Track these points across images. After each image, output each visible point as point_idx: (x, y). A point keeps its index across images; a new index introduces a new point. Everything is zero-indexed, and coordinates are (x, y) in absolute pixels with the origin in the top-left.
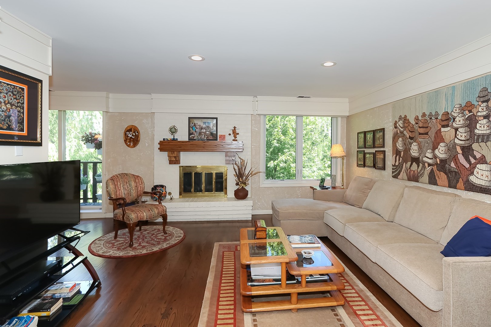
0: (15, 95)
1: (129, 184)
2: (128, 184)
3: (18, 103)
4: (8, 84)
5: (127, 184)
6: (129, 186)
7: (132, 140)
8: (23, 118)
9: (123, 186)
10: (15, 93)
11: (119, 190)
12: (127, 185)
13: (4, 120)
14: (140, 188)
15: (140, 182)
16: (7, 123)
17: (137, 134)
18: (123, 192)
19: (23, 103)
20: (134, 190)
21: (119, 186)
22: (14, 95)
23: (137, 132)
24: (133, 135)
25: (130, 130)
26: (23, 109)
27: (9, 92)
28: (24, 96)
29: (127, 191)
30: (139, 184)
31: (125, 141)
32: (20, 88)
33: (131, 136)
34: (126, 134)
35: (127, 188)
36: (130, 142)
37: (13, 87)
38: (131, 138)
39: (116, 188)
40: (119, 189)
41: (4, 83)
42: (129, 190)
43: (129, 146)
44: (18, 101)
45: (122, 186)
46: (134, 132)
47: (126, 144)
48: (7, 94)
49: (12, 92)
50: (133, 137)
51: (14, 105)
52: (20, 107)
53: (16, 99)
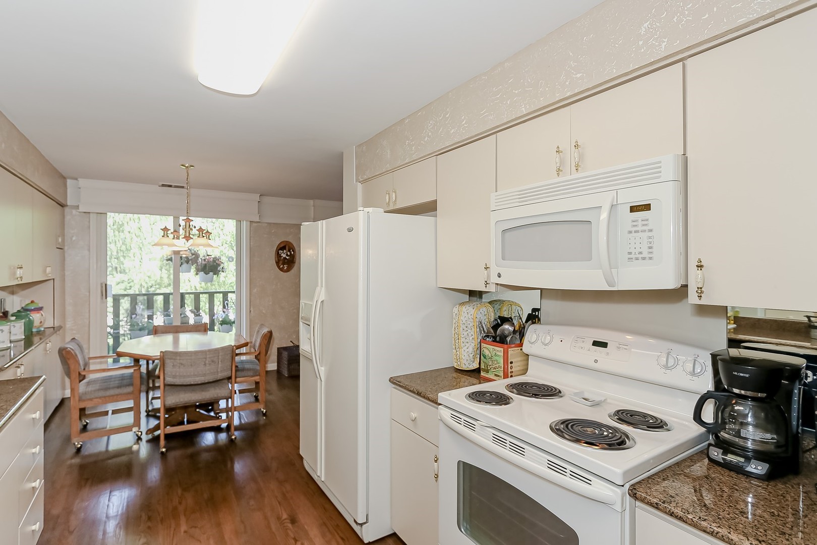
7: (286, 261)
17: (292, 253)
23: (293, 251)
24: (287, 255)
25: (283, 248)
31: (277, 263)
33: (284, 256)
34: (278, 253)
36: (283, 265)
38: (285, 258)
43: (282, 270)
46: (289, 251)
47: (279, 267)
50: (287, 258)
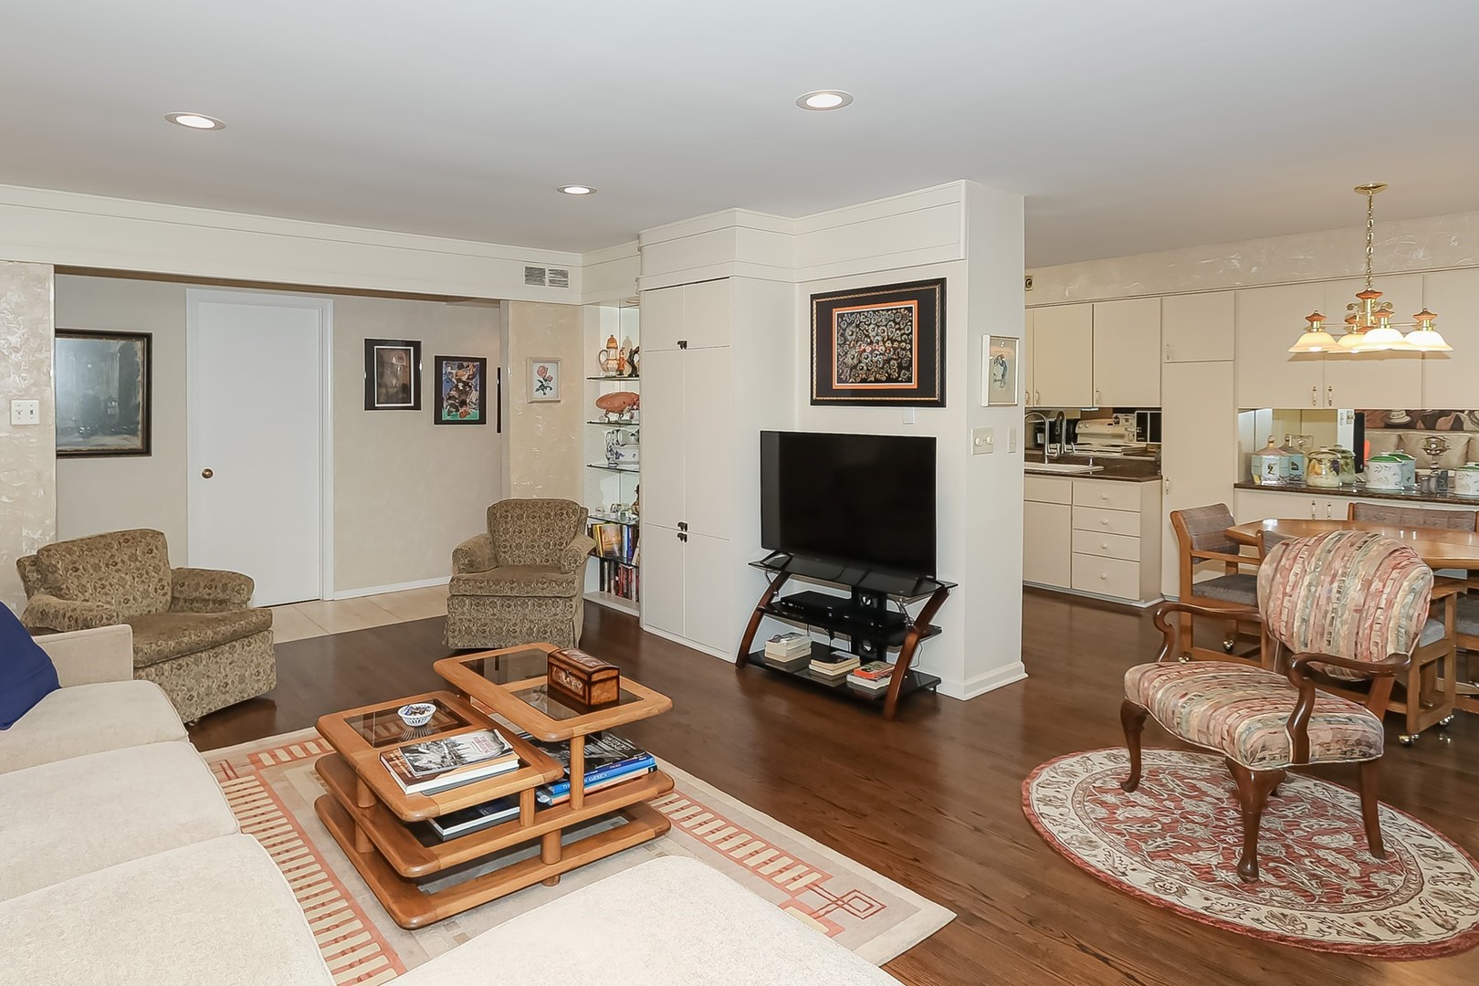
0: (899, 324)
1: (1340, 587)
2: (1335, 585)
3: (902, 335)
4: (888, 310)
5: (1332, 582)
6: (1334, 595)
8: (911, 359)
9: (1310, 585)
10: (898, 320)
11: (1285, 594)
12: (1330, 591)
13: (883, 368)
14: (1371, 627)
15: (1385, 596)
16: (887, 372)
18: (1303, 610)
19: (911, 333)
20: (1346, 622)
21: (1292, 578)
22: (896, 324)
26: (911, 343)
27: (890, 321)
28: (911, 321)
29: (1320, 616)
30: (1373, 604)
32: (906, 308)
35: (1323, 602)
37: (894, 311)
39: (1273, 579)
40: (1288, 590)
41: (883, 310)
42: (1329, 616)
44: (902, 332)
45: (1306, 583)
48: (886, 326)
49: (894, 321)
51: (896, 340)
52: (905, 341)
53: (900, 329)
